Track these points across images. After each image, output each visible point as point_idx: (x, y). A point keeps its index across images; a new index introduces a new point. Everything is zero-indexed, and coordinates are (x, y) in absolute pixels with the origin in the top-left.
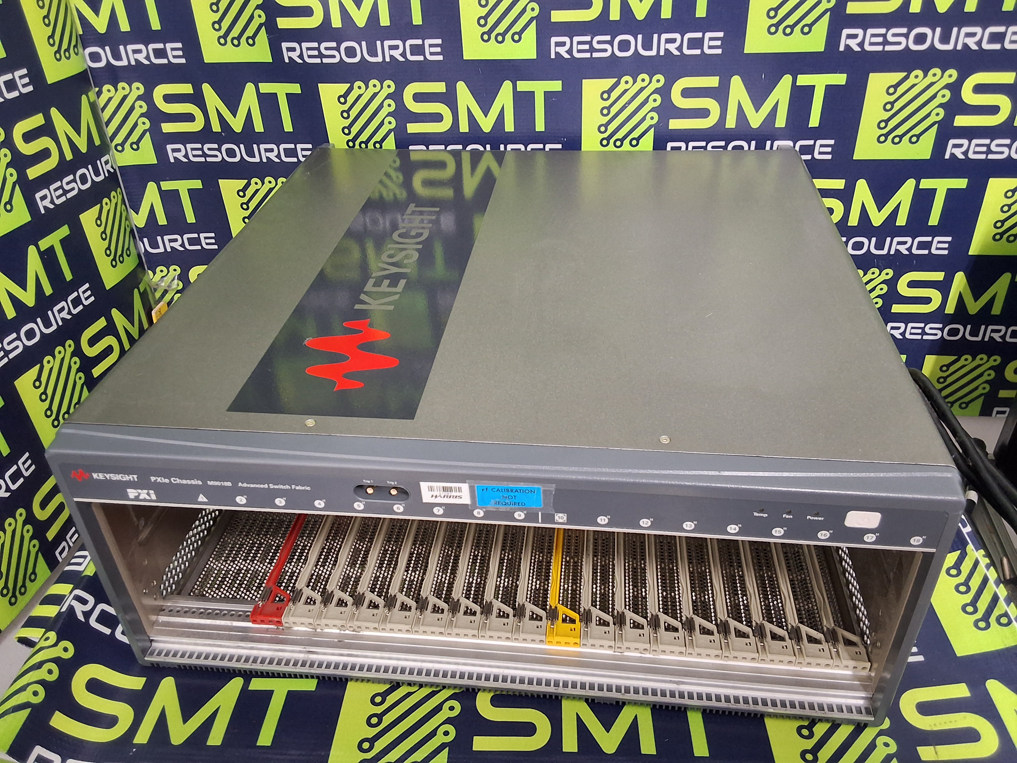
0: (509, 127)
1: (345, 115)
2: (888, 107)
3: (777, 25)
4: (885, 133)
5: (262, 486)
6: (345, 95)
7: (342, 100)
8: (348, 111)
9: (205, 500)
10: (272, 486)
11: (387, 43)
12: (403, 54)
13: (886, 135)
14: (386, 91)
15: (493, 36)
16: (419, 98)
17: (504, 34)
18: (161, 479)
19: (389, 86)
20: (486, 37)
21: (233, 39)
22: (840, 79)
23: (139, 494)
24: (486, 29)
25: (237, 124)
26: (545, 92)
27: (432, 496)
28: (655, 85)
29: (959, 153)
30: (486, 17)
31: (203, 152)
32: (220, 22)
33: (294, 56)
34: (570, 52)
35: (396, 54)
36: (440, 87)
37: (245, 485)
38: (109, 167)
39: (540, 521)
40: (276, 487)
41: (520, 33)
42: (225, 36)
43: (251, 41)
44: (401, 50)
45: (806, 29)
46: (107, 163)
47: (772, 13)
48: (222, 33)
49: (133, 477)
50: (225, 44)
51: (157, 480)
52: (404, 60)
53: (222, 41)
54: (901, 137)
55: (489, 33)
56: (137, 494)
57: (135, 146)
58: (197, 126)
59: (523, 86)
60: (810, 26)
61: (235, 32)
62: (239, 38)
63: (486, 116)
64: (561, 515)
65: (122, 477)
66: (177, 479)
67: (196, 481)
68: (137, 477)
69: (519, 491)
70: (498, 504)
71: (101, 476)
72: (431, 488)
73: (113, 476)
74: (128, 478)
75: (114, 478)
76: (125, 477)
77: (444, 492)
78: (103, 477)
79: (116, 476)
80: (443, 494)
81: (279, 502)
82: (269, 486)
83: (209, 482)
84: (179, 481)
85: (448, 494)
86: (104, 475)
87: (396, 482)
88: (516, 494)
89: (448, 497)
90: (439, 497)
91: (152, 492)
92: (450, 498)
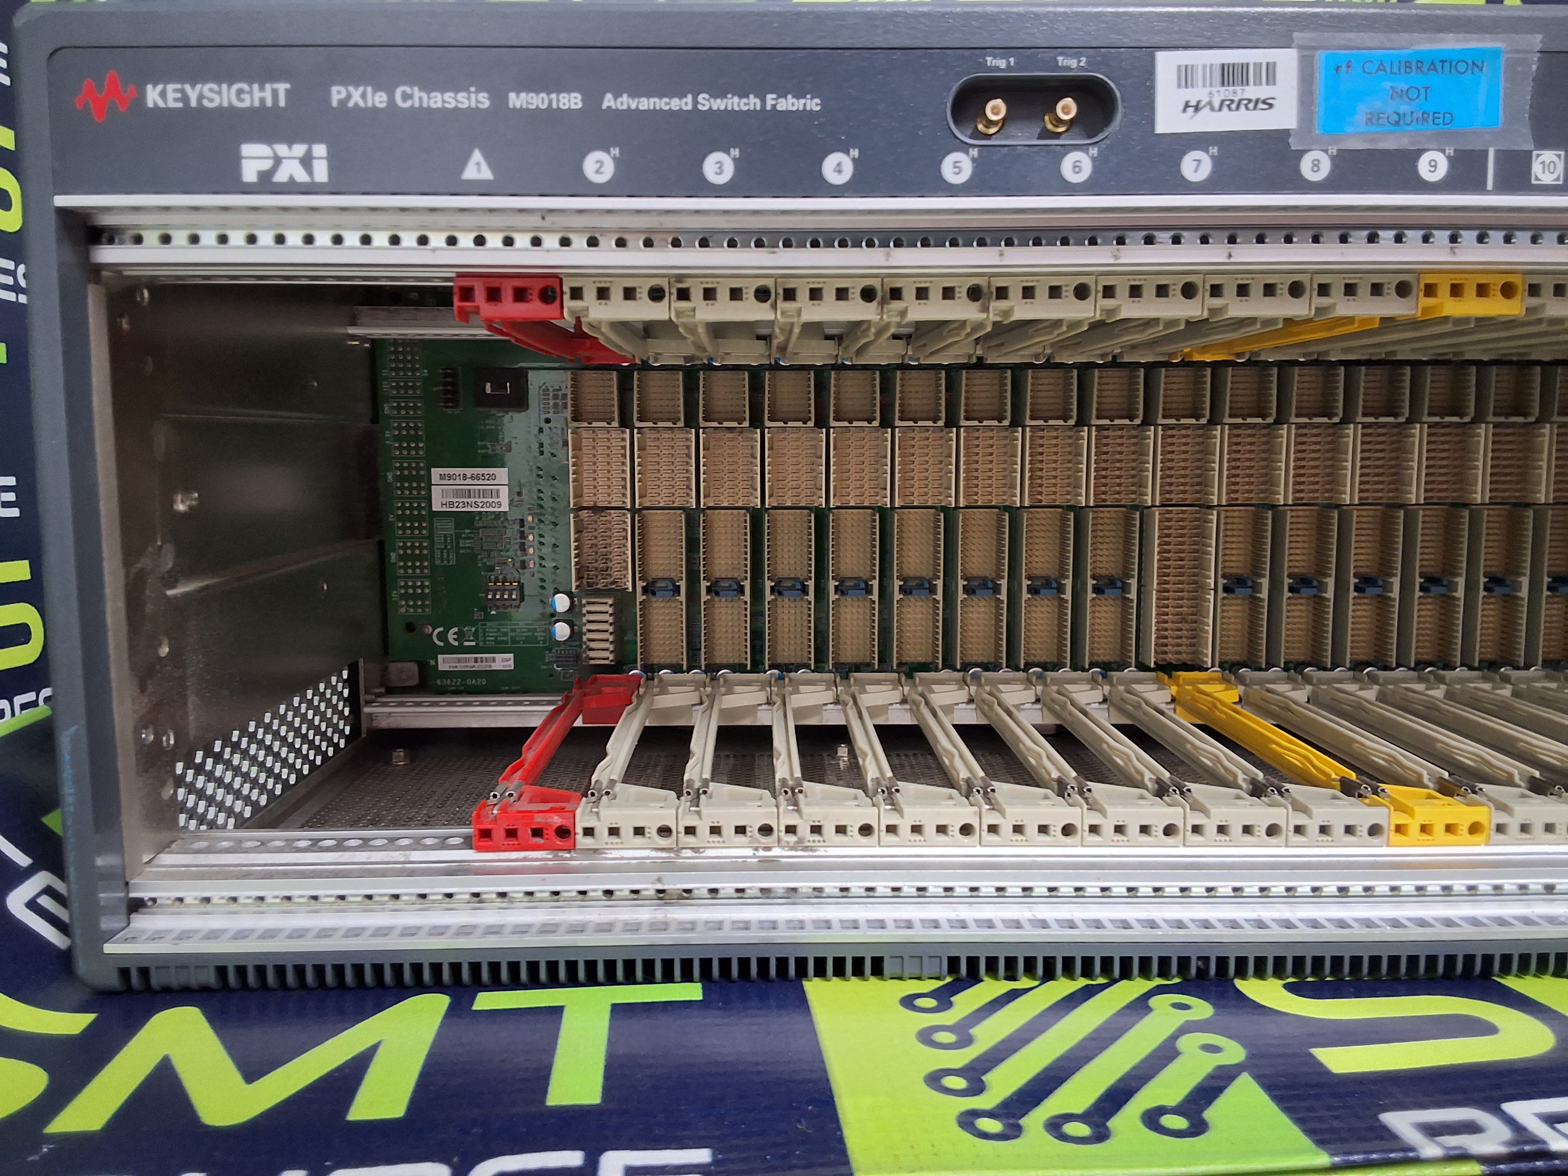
5: (675, 104)
9: (486, 174)
10: (706, 102)
18: (364, 96)
23: (278, 161)
27: (1187, 105)
37: (625, 102)
39: (1490, 185)
40: (719, 104)
49: (275, 93)
51: (349, 96)
56: (267, 165)
64: (1548, 156)
65: (240, 92)
66: (416, 89)
67: (473, 96)
68: (287, 91)
69: (1439, 65)
70: (1374, 121)
71: (171, 95)
72: (1186, 77)
73: (211, 90)
74: (257, 94)
75: (211, 100)
76: (251, 93)
77: (1222, 89)
78: (176, 100)
79: (219, 93)
80: (1222, 93)
81: (715, 168)
82: (695, 102)
83: (512, 96)
84: (421, 99)
85: (1235, 92)
86: (183, 91)
87: (1084, 60)
88: (1430, 79)
89: (1234, 106)
90: (1208, 108)
91: (320, 150)
92: (1238, 108)
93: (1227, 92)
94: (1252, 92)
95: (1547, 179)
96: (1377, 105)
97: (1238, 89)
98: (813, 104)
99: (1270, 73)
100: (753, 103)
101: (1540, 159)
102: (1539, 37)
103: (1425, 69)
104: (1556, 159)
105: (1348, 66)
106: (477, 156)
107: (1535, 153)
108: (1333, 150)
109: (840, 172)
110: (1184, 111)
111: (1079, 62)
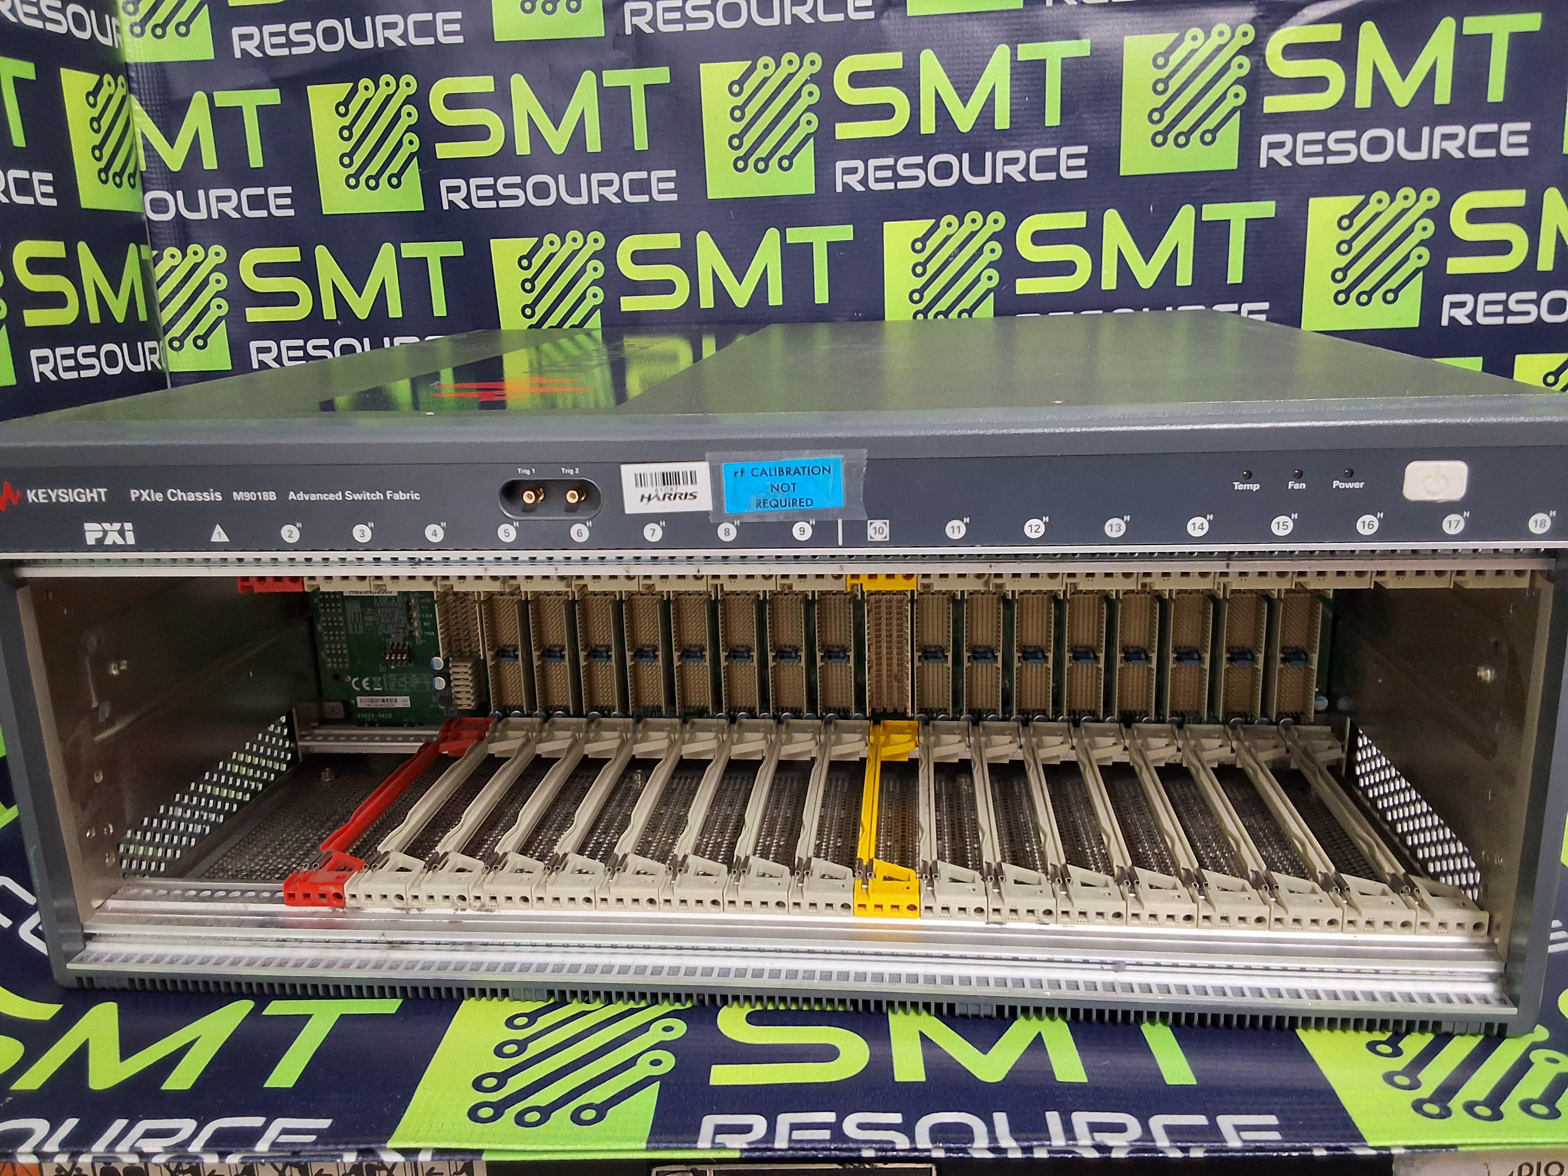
0: (775, 298)
1: (528, 286)
2: (1344, 248)
3: (1165, 133)
4: (1344, 288)
5: (332, 497)
6: (530, 256)
7: (525, 263)
8: (532, 280)
9: (225, 539)
10: (349, 496)
11: (596, 177)
12: (619, 194)
13: (1348, 291)
14: (591, 248)
15: (751, 161)
16: (640, 258)
17: (767, 160)
18: (149, 495)
19: (597, 240)
20: (741, 164)
21: (369, 178)
22: (1266, 209)
23: (105, 532)
24: (741, 152)
25: (362, 307)
26: (828, 243)
27: (643, 497)
28: (991, 228)
29: (1461, 315)
30: (741, 136)
31: (306, 352)
32: (351, 154)
33: (458, 198)
34: (864, 181)
35: (609, 193)
36: (672, 241)
37: (301, 496)
38: (155, 358)
40: (358, 497)
41: (791, 158)
42: (357, 175)
43: (394, 181)
44: (616, 187)
45: (1208, 137)
46: (153, 351)
47: (1156, 116)
48: (353, 170)
49: (99, 494)
50: (356, 186)
51: (141, 495)
52: (619, 201)
53: (352, 182)
54: (1370, 293)
55: (746, 158)
56: (100, 535)
57: (200, 342)
58: (300, 312)
59: (795, 235)
60: (1214, 132)
61: (373, 169)
62: (377, 177)
63: (740, 283)
64: (878, 523)
65: (79, 494)
66: (179, 491)
67: (212, 494)
68: (105, 493)
69: (801, 470)
70: (762, 505)
71: (41, 496)
72: (640, 480)
73: (63, 493)
74: (89, 495)
75: (64, 498)
76: (85, 494)
77: (663, 488)
78: (44, 498)
79: (68, 494)
80: (662, 490)
81: (360, 533)
82: (344, 495)
83: (235, 494)
84: (182, 497)
85: (671, 489)
86: (47, 493)
87: (577, 470)
88: (797, 478)
89: (672, 497)
90: (656, 499)
91: (128, 526)
92: (675, 498)
93: (667, 489)
94: (682, 489)
95: (878, 538)
96: (762, 495)
97: (674, 487)
98: (416, 496)
99: (693, 478)
100: (379, 496)
101: (873, 526)
102: (866, 451)
103: (792, 473)
104: (884, 526)
105: (742, 472)
106: (218, 528)
107: (869, 522)
108: (738, 523)
109: (436, 535)
110: (642, 500)
111: (575, 471)
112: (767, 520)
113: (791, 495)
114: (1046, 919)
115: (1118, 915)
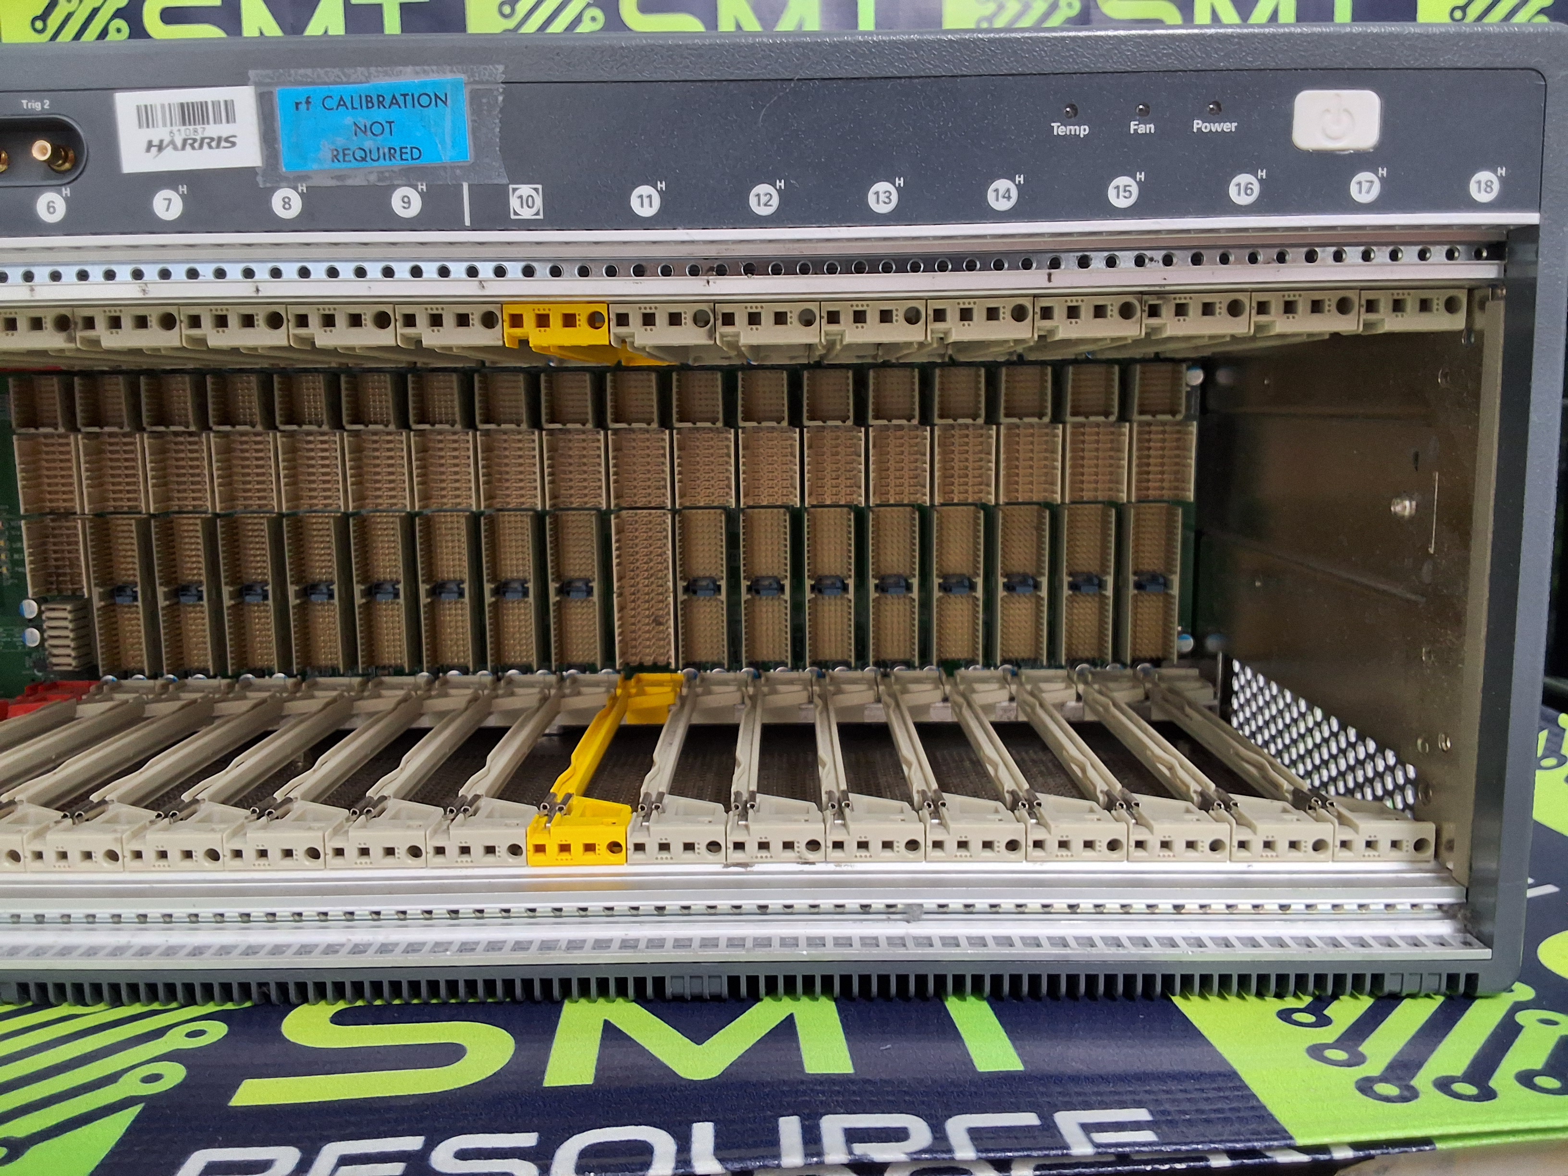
27: (150, 145)
39: (467, 222)
64: (525, 190)
69: (401, 100)
70: (341, 157)
72: (145, 117)
77: (183, 128)
80: (181, 133)
85: (196, 131)
87: (47, 102)
88: (393, 113)
89: (196, 145)
90: (170, 148)
92: (201, 147)
93: (189, 131)
94: (213, 130)
95: (526, 214)
96: (341, 142)
97: (199, 127)
99: (229, 112)
101: (517, 193)
102: (501, 68)
103: (387, 103)
104: (534, 193)
105: (308, 102)
107: (511, 187)
108: (303, 188)
110: (148, 150)
111: (43, 105)
112: (349, 182)
113: (386, 141)
114: (811, 856)
115: (913, 845)
